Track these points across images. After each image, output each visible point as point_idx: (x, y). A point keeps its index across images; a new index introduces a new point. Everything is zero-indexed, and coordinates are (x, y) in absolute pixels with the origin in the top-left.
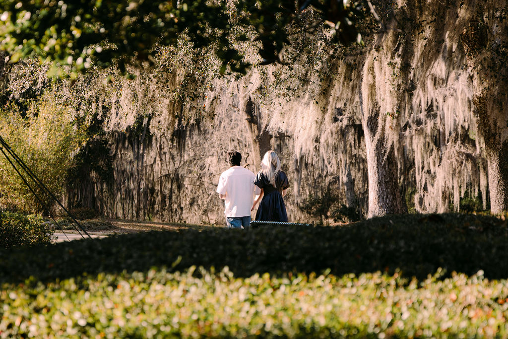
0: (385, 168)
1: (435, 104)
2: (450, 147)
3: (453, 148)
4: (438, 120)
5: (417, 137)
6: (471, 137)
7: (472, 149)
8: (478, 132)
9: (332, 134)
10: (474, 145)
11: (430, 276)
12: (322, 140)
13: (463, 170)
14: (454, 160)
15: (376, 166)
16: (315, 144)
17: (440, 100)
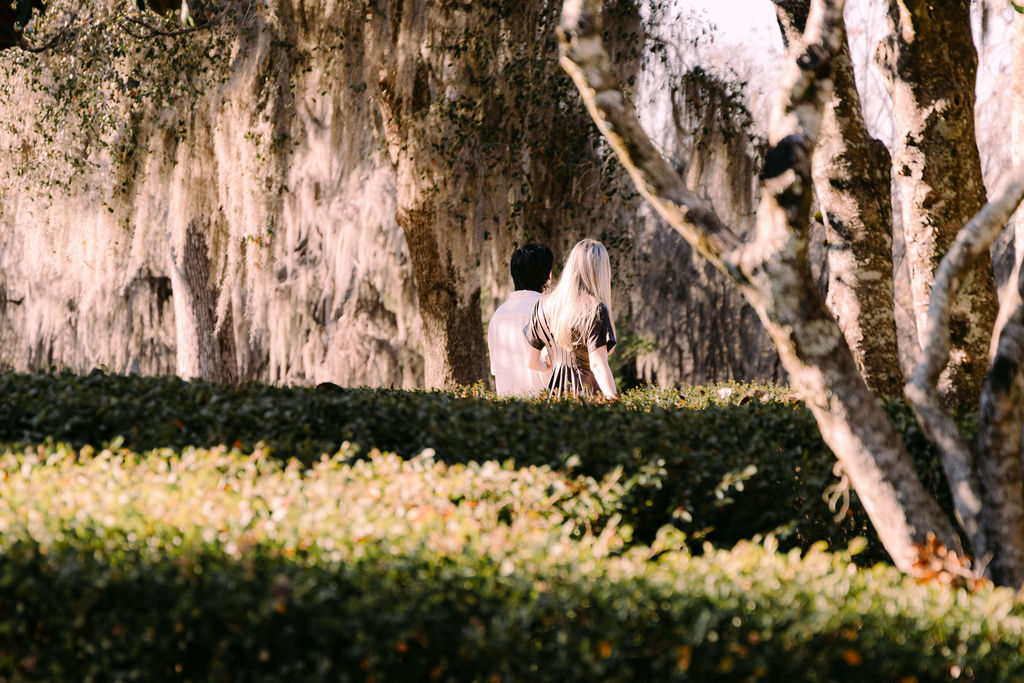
0: (214, 359)
1: (315, 238)
2: (345, 324)
3: (351, 328)
4: (322, 269)
5: (278, 303)
6: (389, 306)
7: (390, 331)
8: (402, 296)
9: (104, 293)
10: (394, 323)
11: (324, 457)
12: (83, 307)
13: (371, 372)
14: (352, 352)
15: (195, 354)
16: (69, 314)
17: (327, 229)
